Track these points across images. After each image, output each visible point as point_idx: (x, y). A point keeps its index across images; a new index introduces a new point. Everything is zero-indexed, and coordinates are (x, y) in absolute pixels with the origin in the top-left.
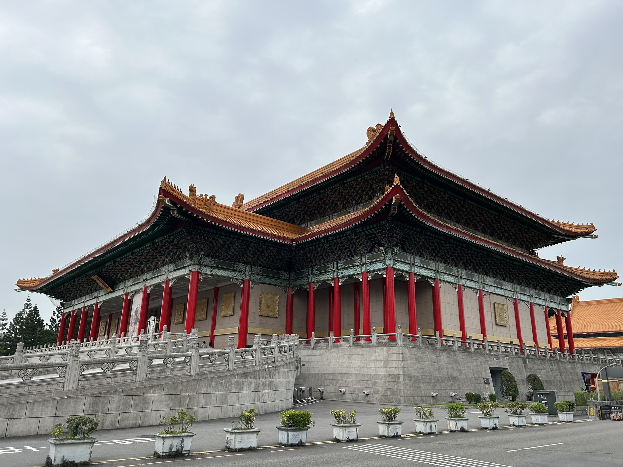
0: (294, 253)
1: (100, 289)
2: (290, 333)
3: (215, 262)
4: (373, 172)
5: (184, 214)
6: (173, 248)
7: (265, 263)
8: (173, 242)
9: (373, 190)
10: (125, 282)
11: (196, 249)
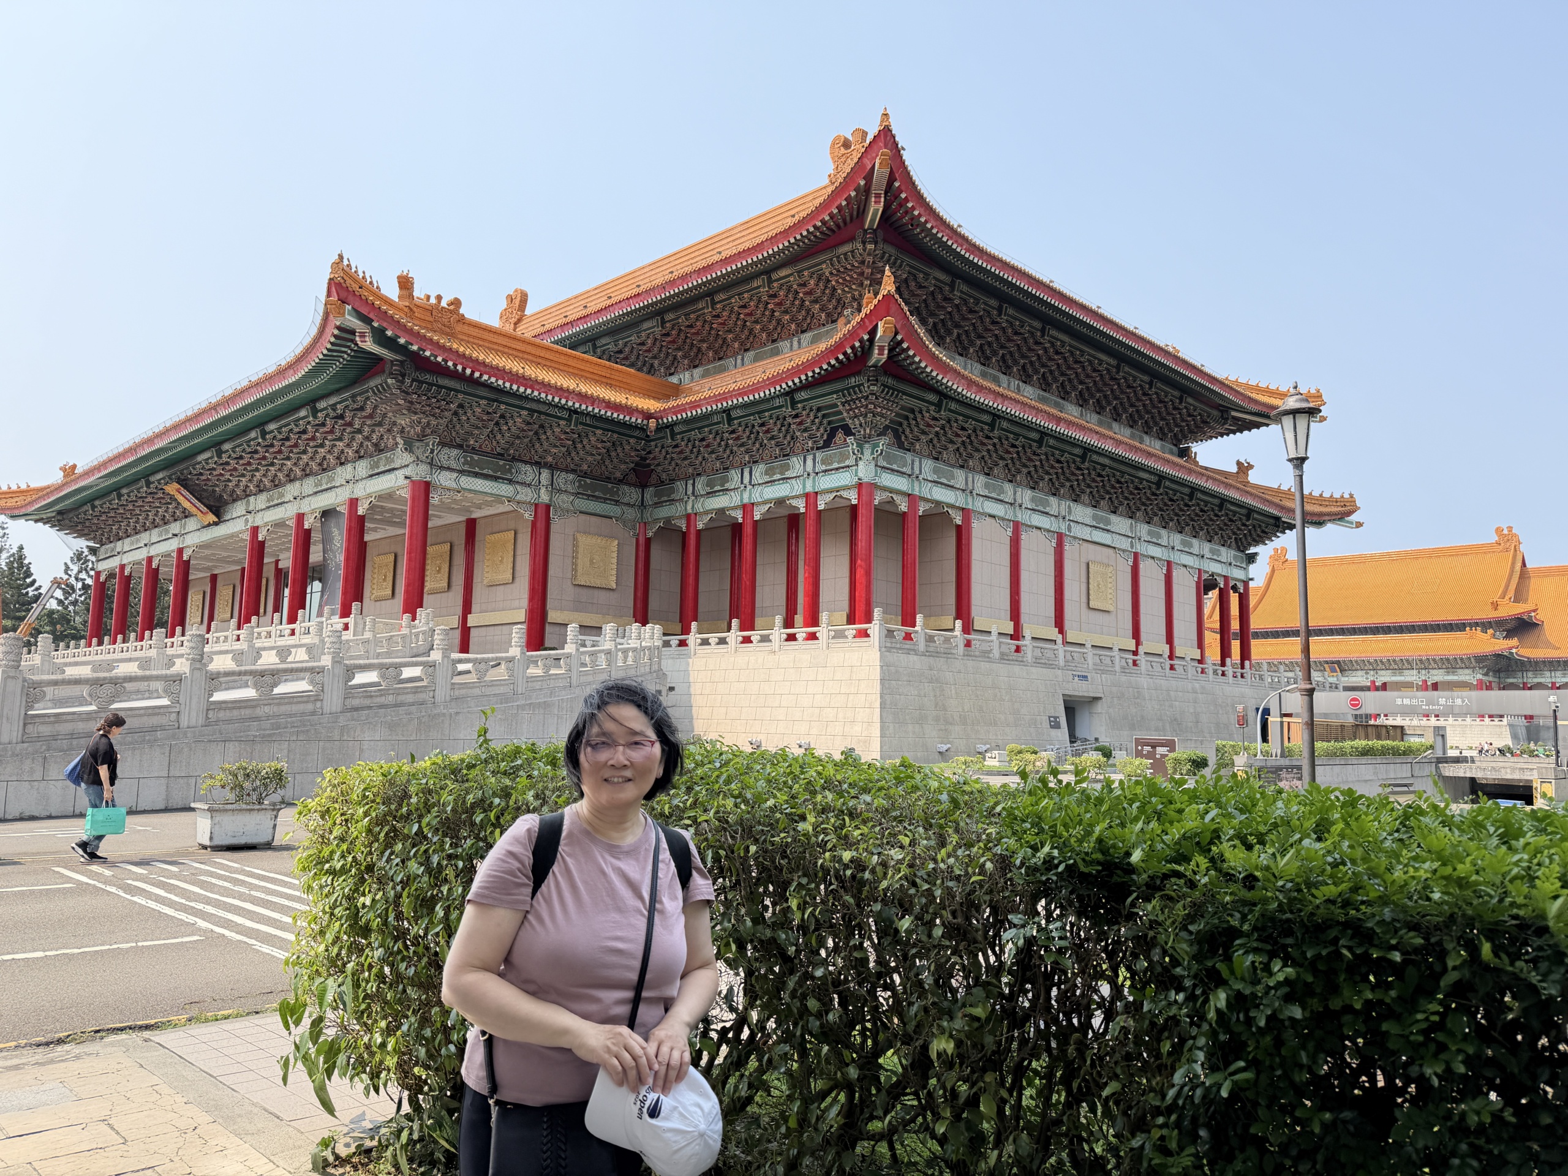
0: (653, 443)
1: (186, 517)
2: (644, 623)
3: (466, 460)
4: (838, 257)
5: (390, 343)
6: (364, 423)
7: (585, 467)
8: (362, 409)
9: (839, 301)
10: (248, 502)
11: (418, 429)
